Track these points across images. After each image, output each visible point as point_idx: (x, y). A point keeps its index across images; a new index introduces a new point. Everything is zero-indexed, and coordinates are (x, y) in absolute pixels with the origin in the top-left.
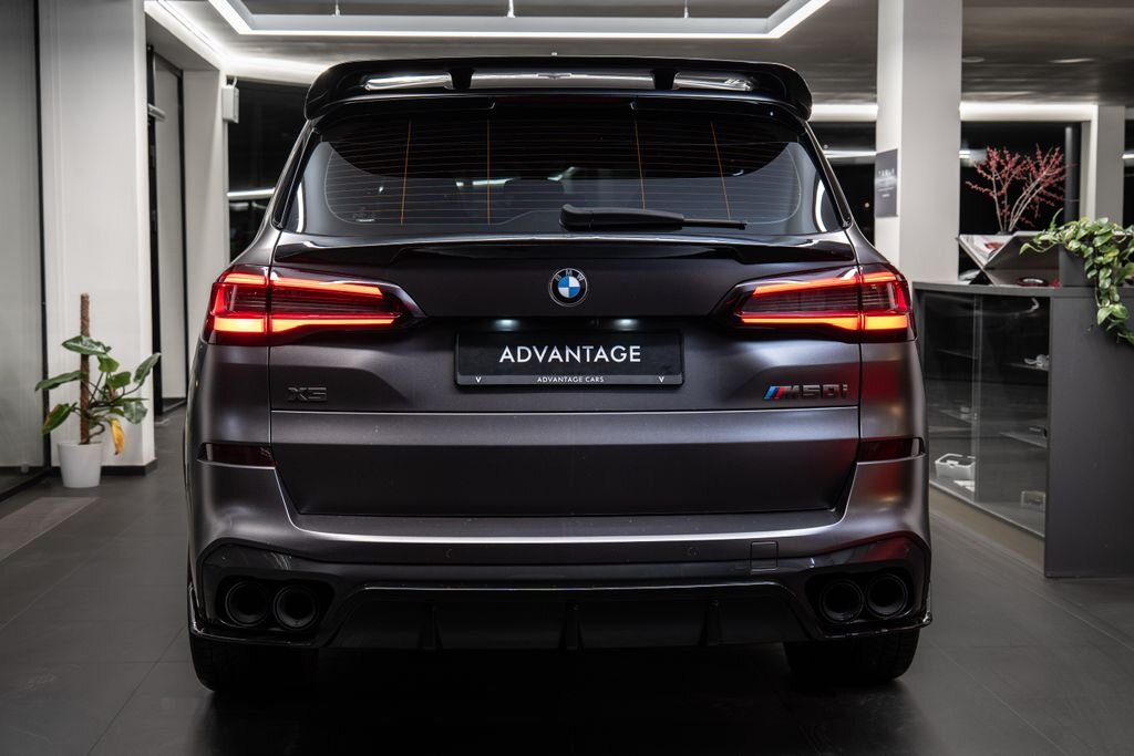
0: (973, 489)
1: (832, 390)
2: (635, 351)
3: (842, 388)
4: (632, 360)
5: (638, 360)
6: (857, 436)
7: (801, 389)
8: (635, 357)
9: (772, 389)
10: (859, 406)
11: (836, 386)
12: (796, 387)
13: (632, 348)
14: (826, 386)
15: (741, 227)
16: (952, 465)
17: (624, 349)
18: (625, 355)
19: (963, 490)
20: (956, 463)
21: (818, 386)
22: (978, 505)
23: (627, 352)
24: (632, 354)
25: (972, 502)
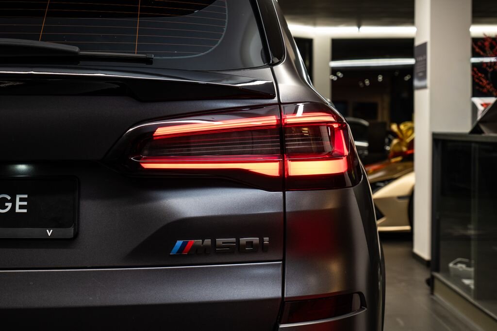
0: (472, 287)
1: (250, 244)
2: (21, 200)
3: (262, 241)
4: (18, 210)
5: (25, 211)
6: (280, 295)
7: (214, 242)
8: (21, 207)
9: (179, 243)
10: (283, 260)
11: (256, 240)
12: (208, 242)
13: (18, 197)
14: (243, 240)
15: (148, 61)
16: (461, 267)
17: (9, 198)
18: (9, 205)
19: (466, 288)
20: (464, 266)
21: (234, 240)
22: (476, 303)
23: (13, 201)
24: (18, 203)
25: (472, 300)
